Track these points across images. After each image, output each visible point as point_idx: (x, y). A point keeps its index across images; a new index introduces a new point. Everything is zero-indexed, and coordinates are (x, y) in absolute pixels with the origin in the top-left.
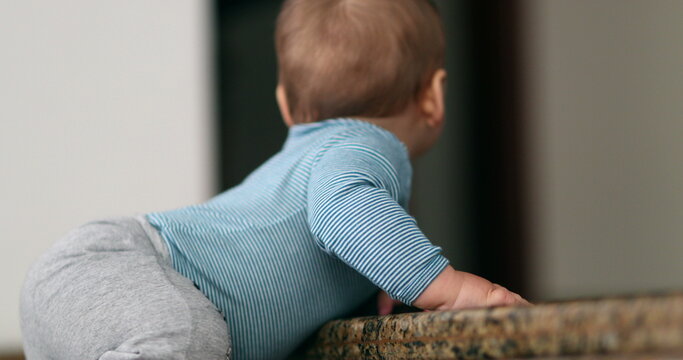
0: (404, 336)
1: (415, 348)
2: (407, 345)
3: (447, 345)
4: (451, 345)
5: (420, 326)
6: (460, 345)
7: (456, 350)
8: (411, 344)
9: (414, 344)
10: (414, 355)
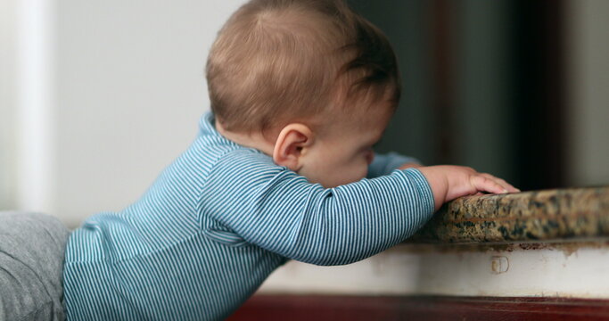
0: (456, 217)
1: (465, 228)
2: (458, 225)
3: (495, 226)
4: (498, 225)
5: (470, 208)
6: (507, 225)
7: (502, 230)
8: (462, 225)
9: (464, 224)
10: (465, 234)
